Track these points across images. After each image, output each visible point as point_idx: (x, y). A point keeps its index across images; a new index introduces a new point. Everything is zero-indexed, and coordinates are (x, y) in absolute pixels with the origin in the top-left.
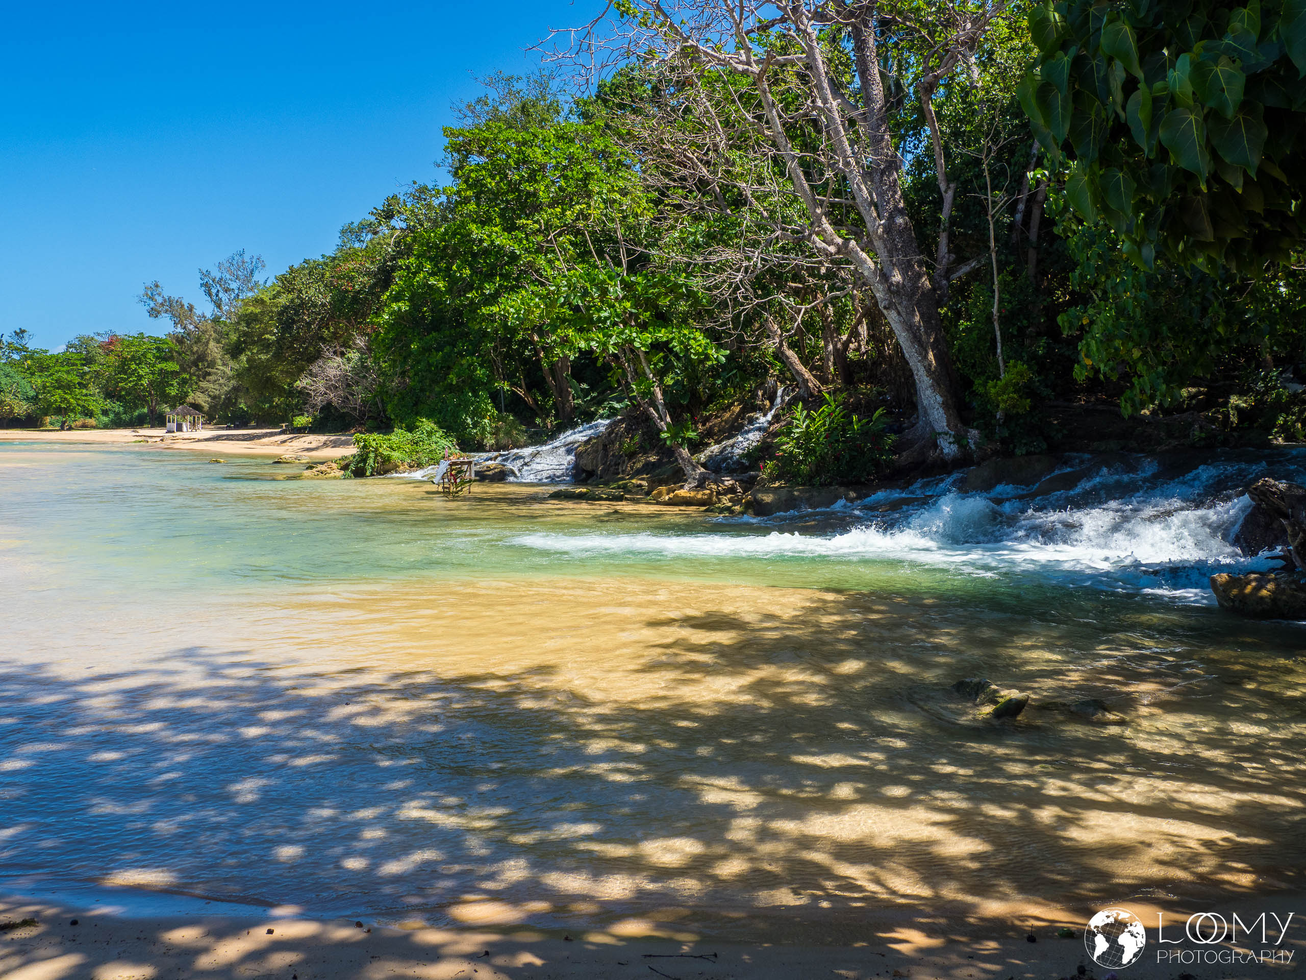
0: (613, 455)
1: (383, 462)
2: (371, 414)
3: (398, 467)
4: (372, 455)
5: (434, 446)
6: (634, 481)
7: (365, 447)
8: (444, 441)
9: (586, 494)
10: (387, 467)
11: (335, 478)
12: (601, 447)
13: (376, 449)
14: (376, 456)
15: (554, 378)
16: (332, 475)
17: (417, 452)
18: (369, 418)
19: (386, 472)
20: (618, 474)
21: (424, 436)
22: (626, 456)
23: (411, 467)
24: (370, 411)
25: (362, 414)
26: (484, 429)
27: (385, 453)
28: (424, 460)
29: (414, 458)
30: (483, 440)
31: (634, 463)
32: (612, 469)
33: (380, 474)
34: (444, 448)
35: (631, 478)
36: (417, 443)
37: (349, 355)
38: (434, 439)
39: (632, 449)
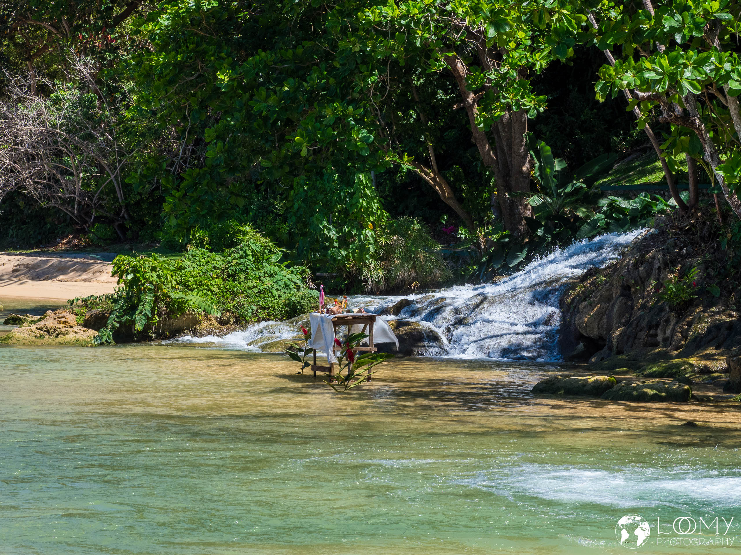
0: (643, 306)
1: (170, 314)
2: (101, 213)
3: (199, 322)
4: (148, 298)
5: (268, 282)
6: (693, 360)
7: (135, 281)
8: (285, 272)
9: (609, 385)
10: (175, 323)
11: (77, 344)
12: (617, 291)
13: (157, 288)
14: (156, 300)
15: (493, 148)
16: (71, 336)
17: (235, 294)
18: (98, 219)
19: (176, 332)
20: (656, 345)
21: (249, 262)
22: (671, 309)
23: (222, 322)
24: (101, 206)
25: (85, 211)
26: (363, 248)
27: (175, 295)
28: (249, 310)
29: (229, 305)
30: (360, 272)
31: (690, 324)
32: (643, 335)
33: (165, 338)
34: (287, 286)
35: (686, 354)
36: (233, 276)
37: (60, 93)
38: (267, 267)
39: (685, 296)
